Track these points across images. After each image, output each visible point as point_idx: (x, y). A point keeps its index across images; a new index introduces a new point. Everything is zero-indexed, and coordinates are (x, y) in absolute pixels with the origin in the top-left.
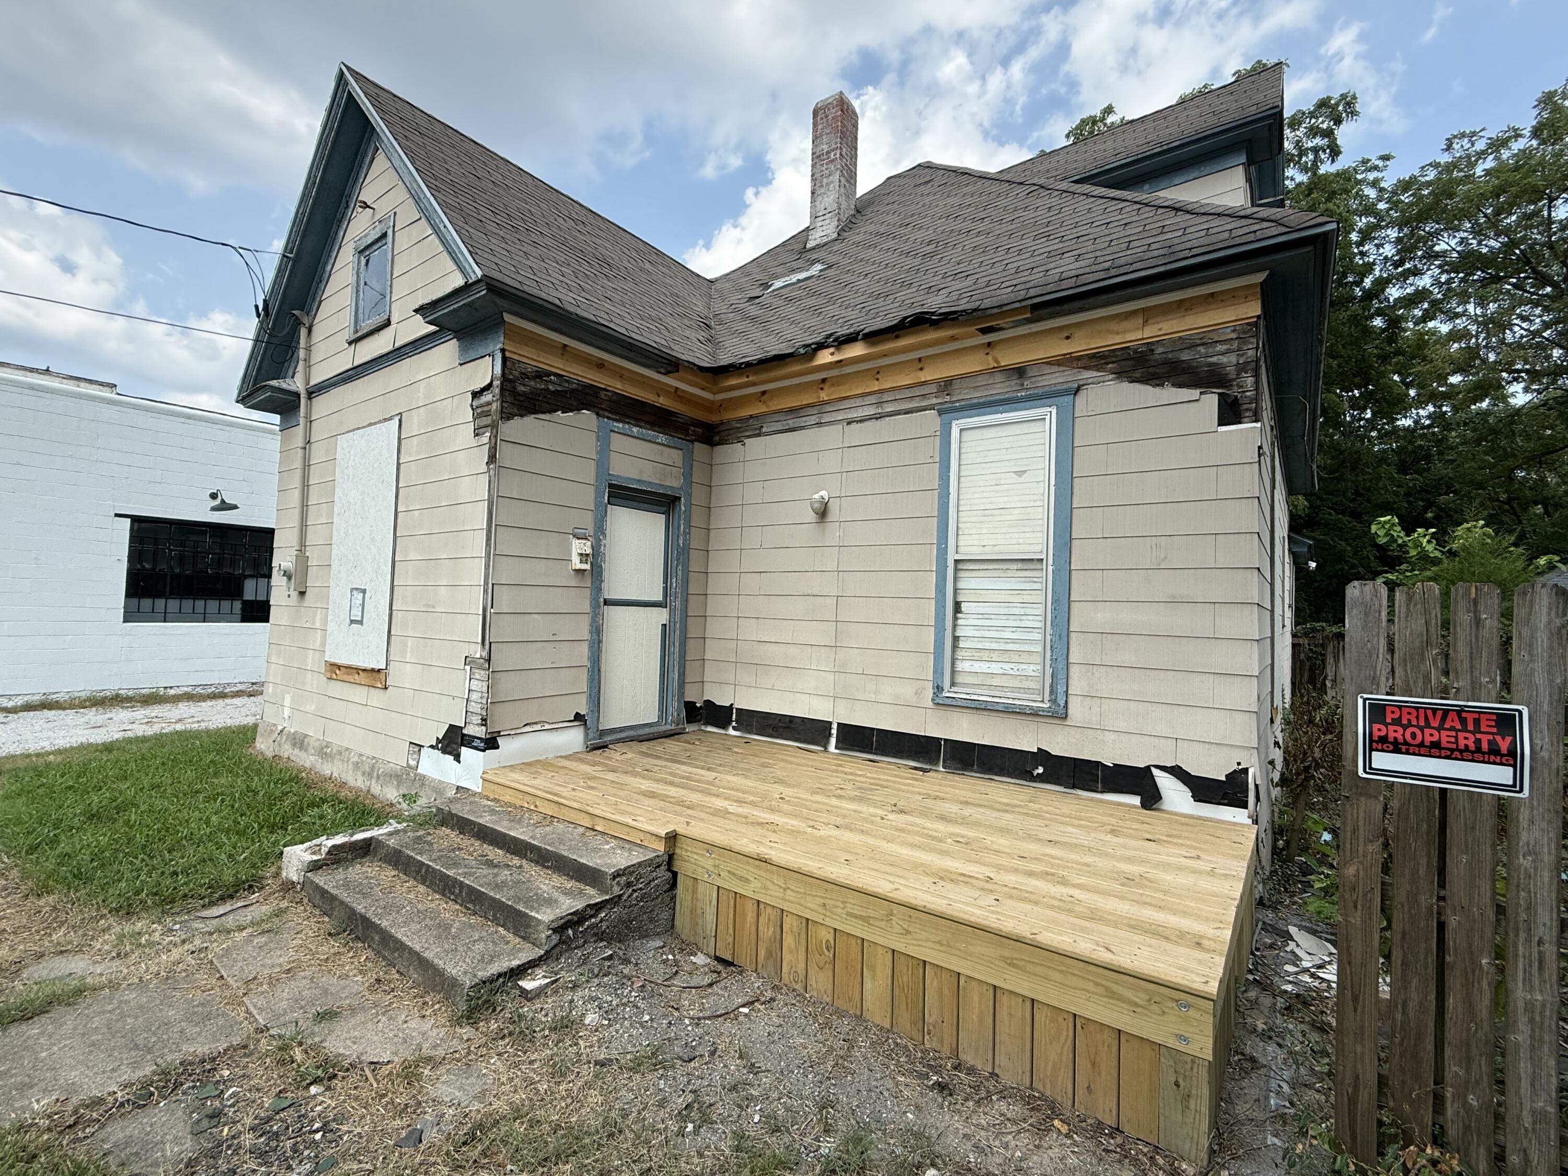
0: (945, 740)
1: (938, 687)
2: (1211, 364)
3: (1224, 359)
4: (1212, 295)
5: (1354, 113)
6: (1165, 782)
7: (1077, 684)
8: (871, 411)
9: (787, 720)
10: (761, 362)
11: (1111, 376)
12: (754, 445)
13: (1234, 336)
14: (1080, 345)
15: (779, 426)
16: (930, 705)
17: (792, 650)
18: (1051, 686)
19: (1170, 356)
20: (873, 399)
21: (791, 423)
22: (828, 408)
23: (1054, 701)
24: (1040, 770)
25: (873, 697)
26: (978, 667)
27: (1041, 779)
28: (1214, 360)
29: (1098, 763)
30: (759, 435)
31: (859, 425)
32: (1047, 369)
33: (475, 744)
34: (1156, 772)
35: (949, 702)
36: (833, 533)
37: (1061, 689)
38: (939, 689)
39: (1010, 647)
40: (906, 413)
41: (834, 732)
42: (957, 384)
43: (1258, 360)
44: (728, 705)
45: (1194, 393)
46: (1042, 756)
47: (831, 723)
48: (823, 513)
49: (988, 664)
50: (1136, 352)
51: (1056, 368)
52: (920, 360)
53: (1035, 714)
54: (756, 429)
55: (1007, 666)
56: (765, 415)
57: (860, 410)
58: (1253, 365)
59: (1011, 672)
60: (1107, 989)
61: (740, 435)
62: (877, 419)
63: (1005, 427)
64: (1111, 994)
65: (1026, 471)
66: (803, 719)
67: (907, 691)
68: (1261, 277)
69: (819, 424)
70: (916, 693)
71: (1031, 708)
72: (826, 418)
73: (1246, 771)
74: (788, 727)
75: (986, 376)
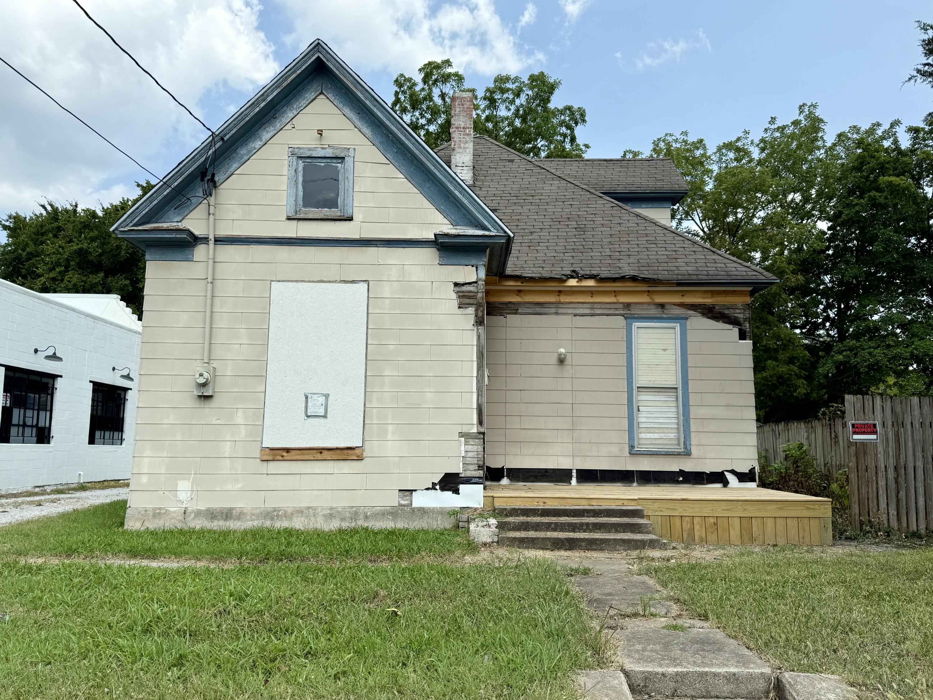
0: (636, 471)
1: (632, 446)
2: (735, 317)
3: (739, 316)
4: (734, 291)
6: (729, 476)
7: (694, 439)
8: (588, 311)
9: (544, 471)
11: (700, 315)
12: (513, 319)
13: (742, 307)
14: (688, 300)
15: (530, 311)
16: (628, 454)
17: (544, 433)
18: (684, 442)
19: (721, 310)
20: (588, 306)
21: (538, 310)
22: (562, 306)
23: (685, 448)
24: (681, 479)
25: (596, 454)
26: (648, 436)
27: (683, 482)
28: (736, 315)
29: (704, 473)
30: (516, 314)
31: (581, 317)
32: (674, 307)
34: (726, 473)
35: (639, 452)
36: (568, 370)
37: (688, 443)
38: (632, 447)
39: (663, 426)
40: (607, 315)
41: (574, 474)
42: (632, 306)
43: (749, 318)
44: (501, 467)
45: (730, 327)
46: (682, 472)
47: (571, 470)
48: (561, 361)
49: (653, 434)
50: (708, 306)
51: (677, 307)
52: (615, 291)
53: (679, 454)
54: (513, 310)
55: (661, 435)
56: (519, 303)
57: (581, 310)
58: (748, 320)
59: (664, 437)
61: (502, 312)
62: (591, 316)
63: (657, 329)
64: (808, 508)
65: (667, 349)
66: (554, 470)
67: (615, 450)
68: (750, 289)
69: (557, 313)
70: (620, 450)
71: (677, 452)
72: (560, 311)
73: (754, 468)
74: (545, 475)
75: (647, 305)
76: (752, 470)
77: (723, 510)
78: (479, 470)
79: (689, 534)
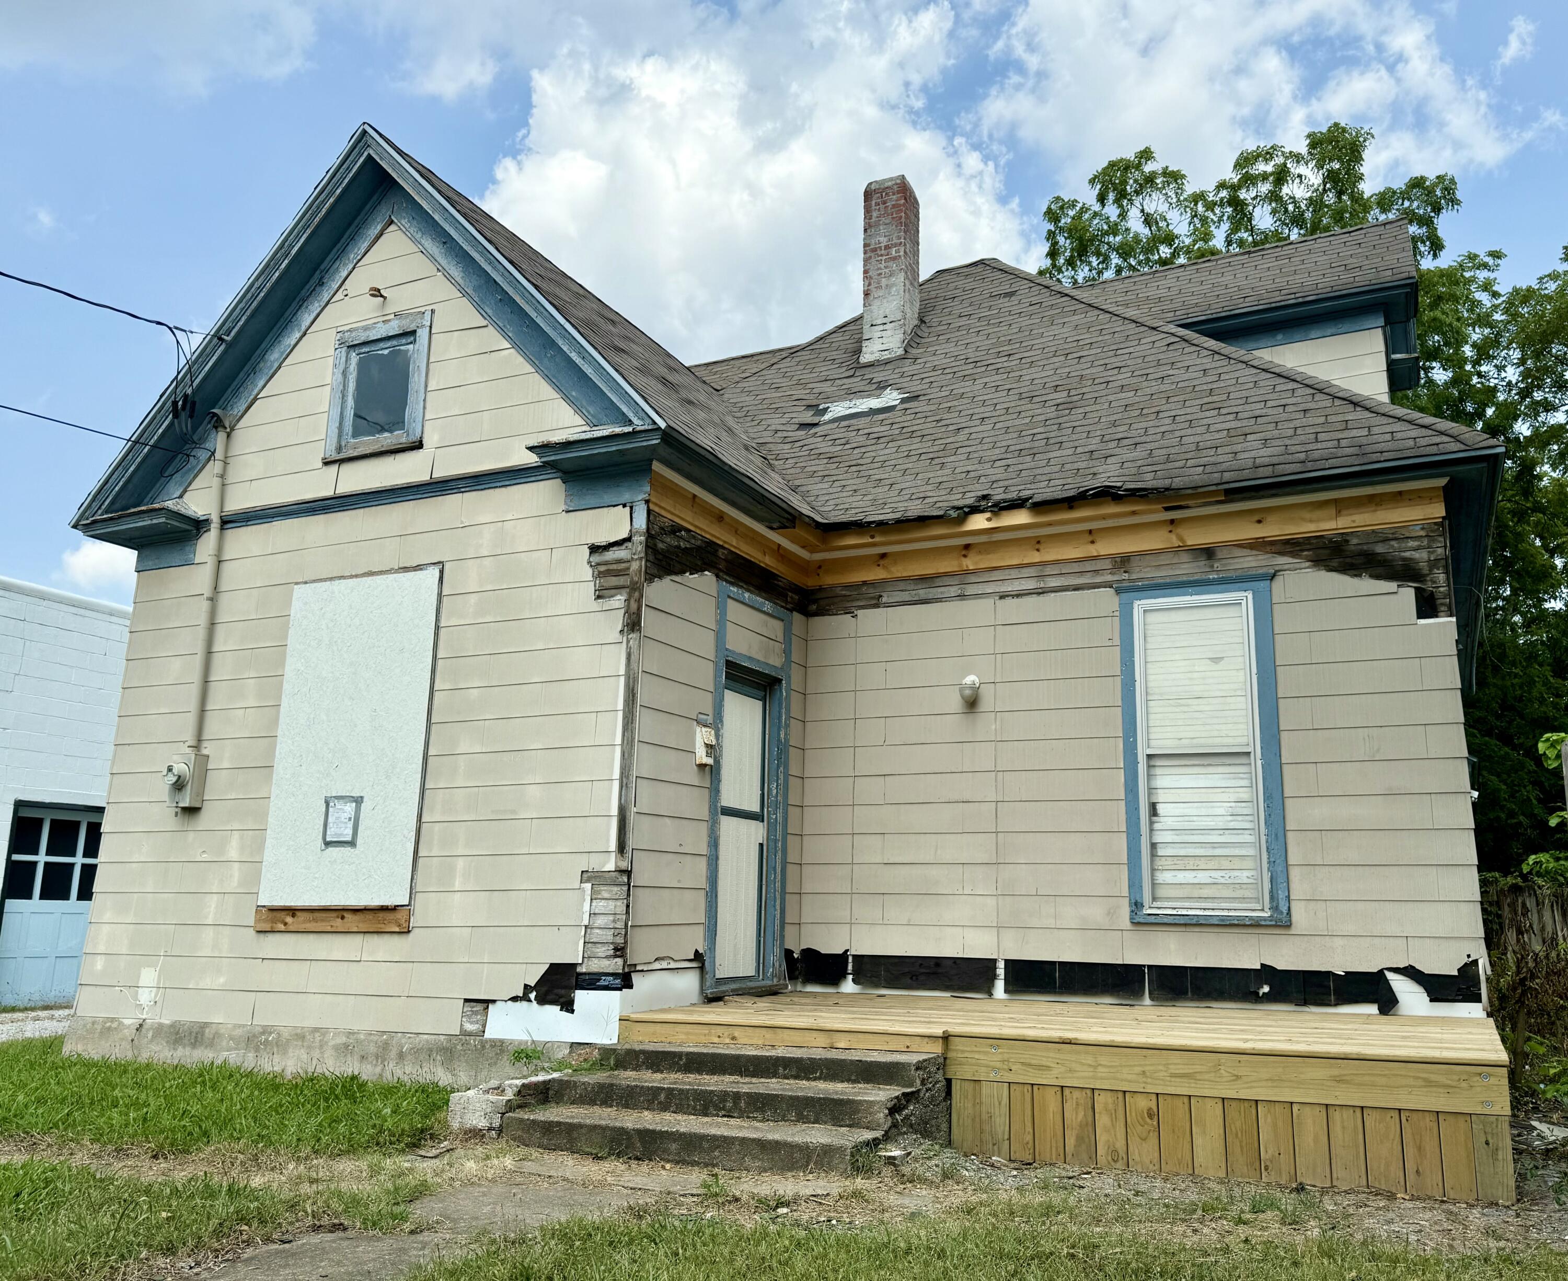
0: (1150, 967)
1: (1136, 904)
2: (1404, 559)
3: (1416, 555)
4: (1400, 493)
5: (1454, 202)
6: (1401, 985)
7: (1299, 886)
8: (1031, 585)
9: (932, 963)
10: (899, 521)
11: (1308, 564)
12: (869, 619)
13: (1423, 533)
14: (1273, 530)
15: (905, 596)
16: (1127, 924)
17: (934, 872)
18: (1271, 892)
19: (1365, 547)
20: (1031, 571)
21: (923, 593)
22: (973, 579)
23: (1275, 908)
24: (1266, 989)
25: (1051, 922)
26: (1182, 877)
27: (1270, 998)
28: (1407, 554)
29: (1328, 974)
30: (877, 606)
31: (1015, 600)
32: (1238, 552)
33: (602, 983)
34: (1390, 976)
35: (1152, 919)
36: (986, 725)
37: (1282, 895)
38: (1137, 905)
39: (1218, 852)
40: (1075, 590)
41: (1001, 972)
42: (1135, 562)
43: (1446, 559)
44: (841, 952)
45: (1392, 586)
46: (1267, 973)
47: (994, 961)
48: (972, 703)
49: (1193, 874)
50: (1330, 541)
51: (1247, 552)
52: (1090, 532)
53: (1256, 924)
54: (872, 598)
55: (1216, 874)
56: (884, 582)
57: (1016, 582)
58: (1443, 562)
59: (1223, 881)
60: (1425, 1080)
61: (849, 605)
62: (1039, 594)
63: (1195, 611)
64: (1429, 1084)
65: (1222, 658)
66: (955, 960)
67: (1096, 913)
68: (1443, 482)
69: (962, 597)
70: (1109, 913)
71: (1251, 918)
72: (970, 590)
73: (1475, 962)
74: (934, 973)
75: (1171, 555)
76: (1469, 969)
77: (1173, 1075)
78: (616, 956)
79: (1080, 1139)
